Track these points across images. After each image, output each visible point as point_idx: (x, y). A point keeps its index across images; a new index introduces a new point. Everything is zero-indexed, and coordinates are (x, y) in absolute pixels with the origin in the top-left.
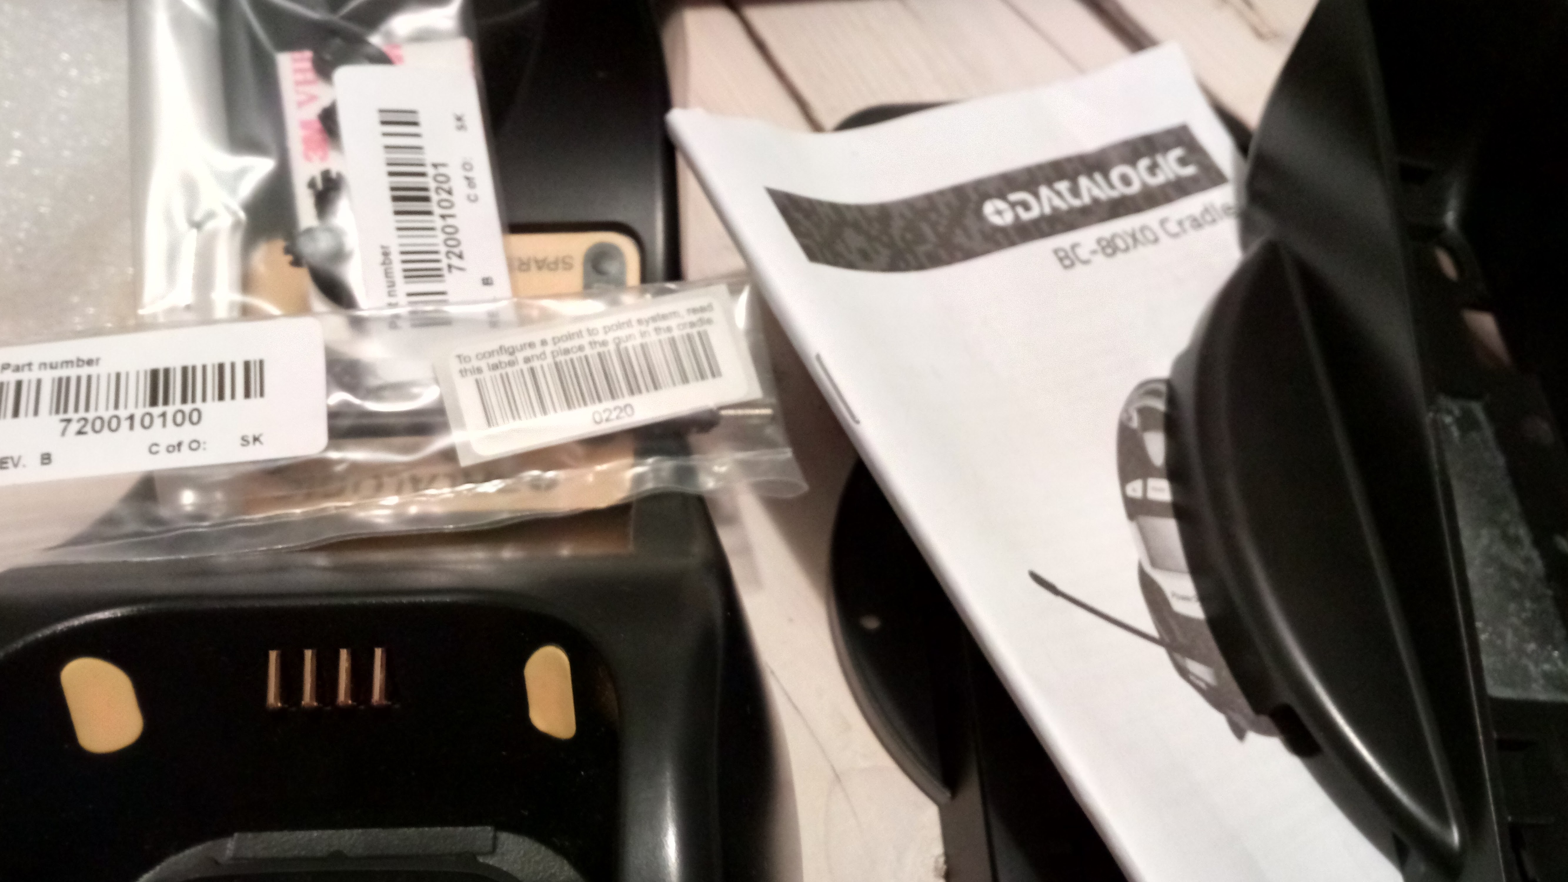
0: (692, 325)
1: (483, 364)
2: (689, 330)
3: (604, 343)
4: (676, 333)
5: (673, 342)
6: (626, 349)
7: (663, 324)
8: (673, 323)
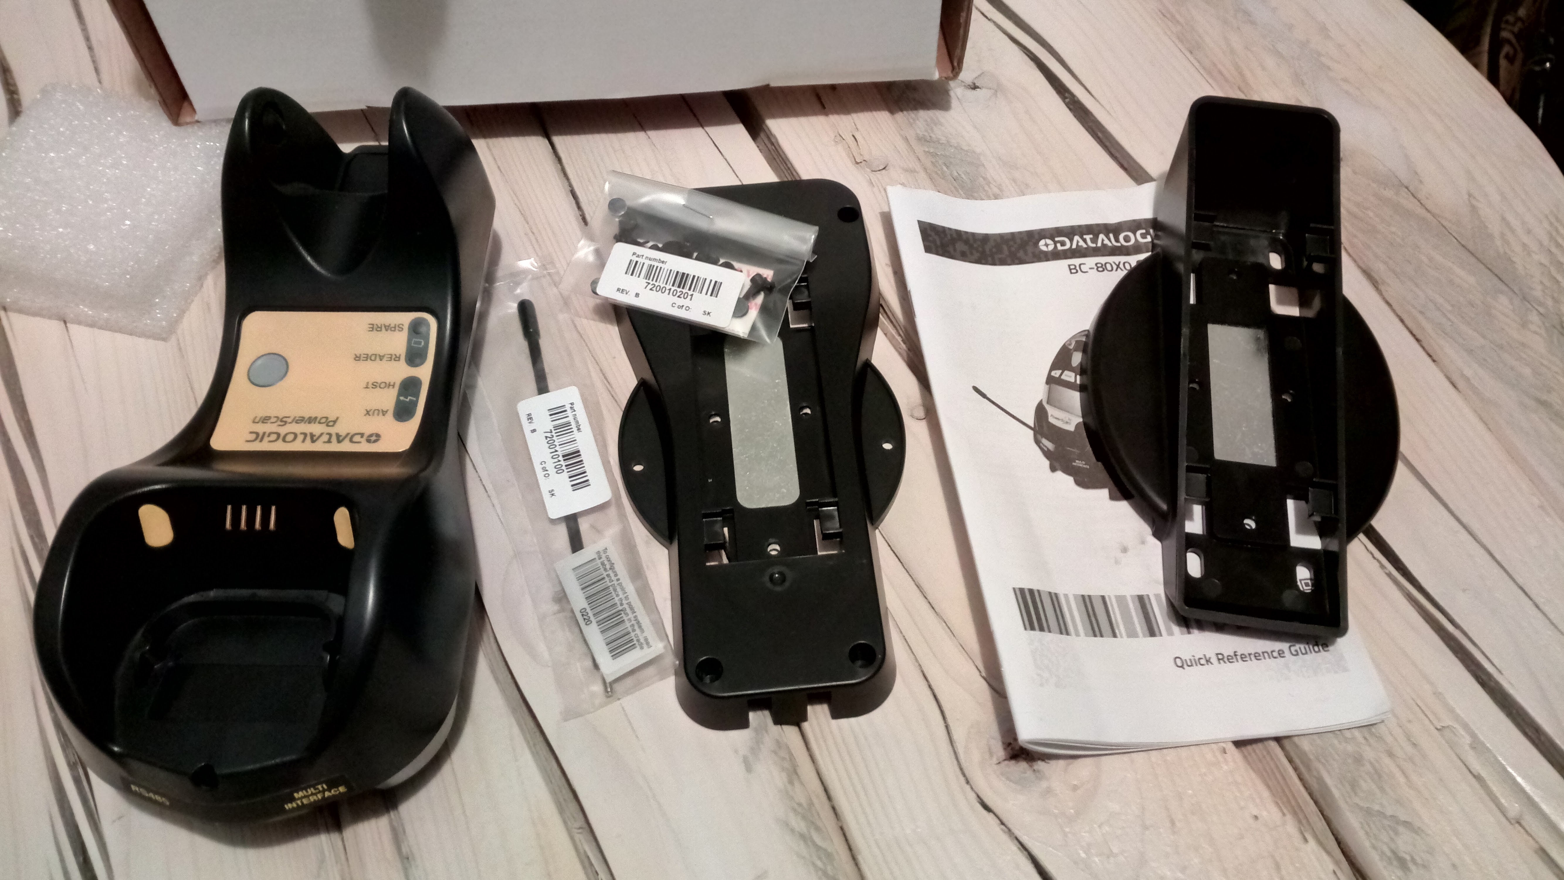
0: (638, 641)
1: (604, 558)
2: (635, 639)
3: (622, 604)
4: (632, 634)
5: (628, 633)
6: (621, 614)
7: (636, 627)
8: (638, 631)
